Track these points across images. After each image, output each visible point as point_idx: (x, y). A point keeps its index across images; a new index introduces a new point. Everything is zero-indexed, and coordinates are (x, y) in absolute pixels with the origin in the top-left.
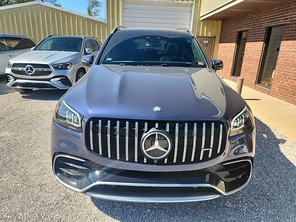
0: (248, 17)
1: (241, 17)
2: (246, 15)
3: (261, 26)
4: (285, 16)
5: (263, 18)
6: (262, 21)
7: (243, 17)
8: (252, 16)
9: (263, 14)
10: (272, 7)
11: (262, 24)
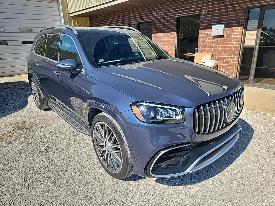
0: (117, 15)
1: (110, 15)
2: (115, 13)
3: (131, 23)
4: (151, 15)
5: (132, 16)
6: (131, 19)
7: (112, 15)
8: (121, 15)
9: (131, 13)
10: (138, 8)
11: (132, 21)
